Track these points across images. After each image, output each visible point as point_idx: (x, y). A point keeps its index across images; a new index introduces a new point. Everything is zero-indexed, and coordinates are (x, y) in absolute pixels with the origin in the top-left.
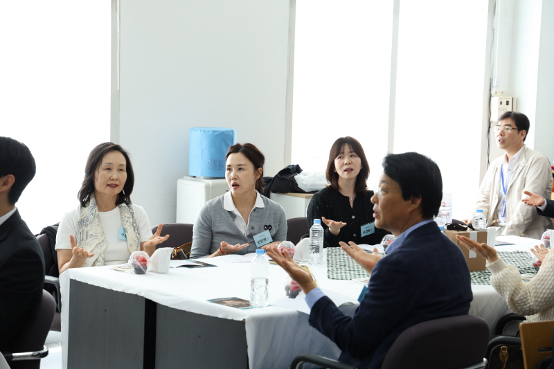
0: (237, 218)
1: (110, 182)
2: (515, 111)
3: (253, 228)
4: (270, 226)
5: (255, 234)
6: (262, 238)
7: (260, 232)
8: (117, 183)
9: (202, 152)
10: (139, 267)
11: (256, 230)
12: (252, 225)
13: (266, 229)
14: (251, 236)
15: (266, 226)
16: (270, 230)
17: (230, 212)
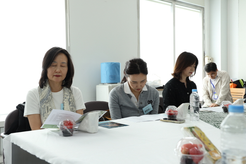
0: (132, 97)
1: (55, 74)
2: (212, 62)
3: (141, 103)
4: (151, 101)
5: (143, 107)
6: (148, 109)
7: (146, 105)
8: (60, 74)
9: (107, 72)
10: (66, 130)
11: (143, 104)
12: (141, 101)
13: (149, 103)
14: (141, 108)
15: (148, 101)
16: (151, 103)
17: (128, 95)
